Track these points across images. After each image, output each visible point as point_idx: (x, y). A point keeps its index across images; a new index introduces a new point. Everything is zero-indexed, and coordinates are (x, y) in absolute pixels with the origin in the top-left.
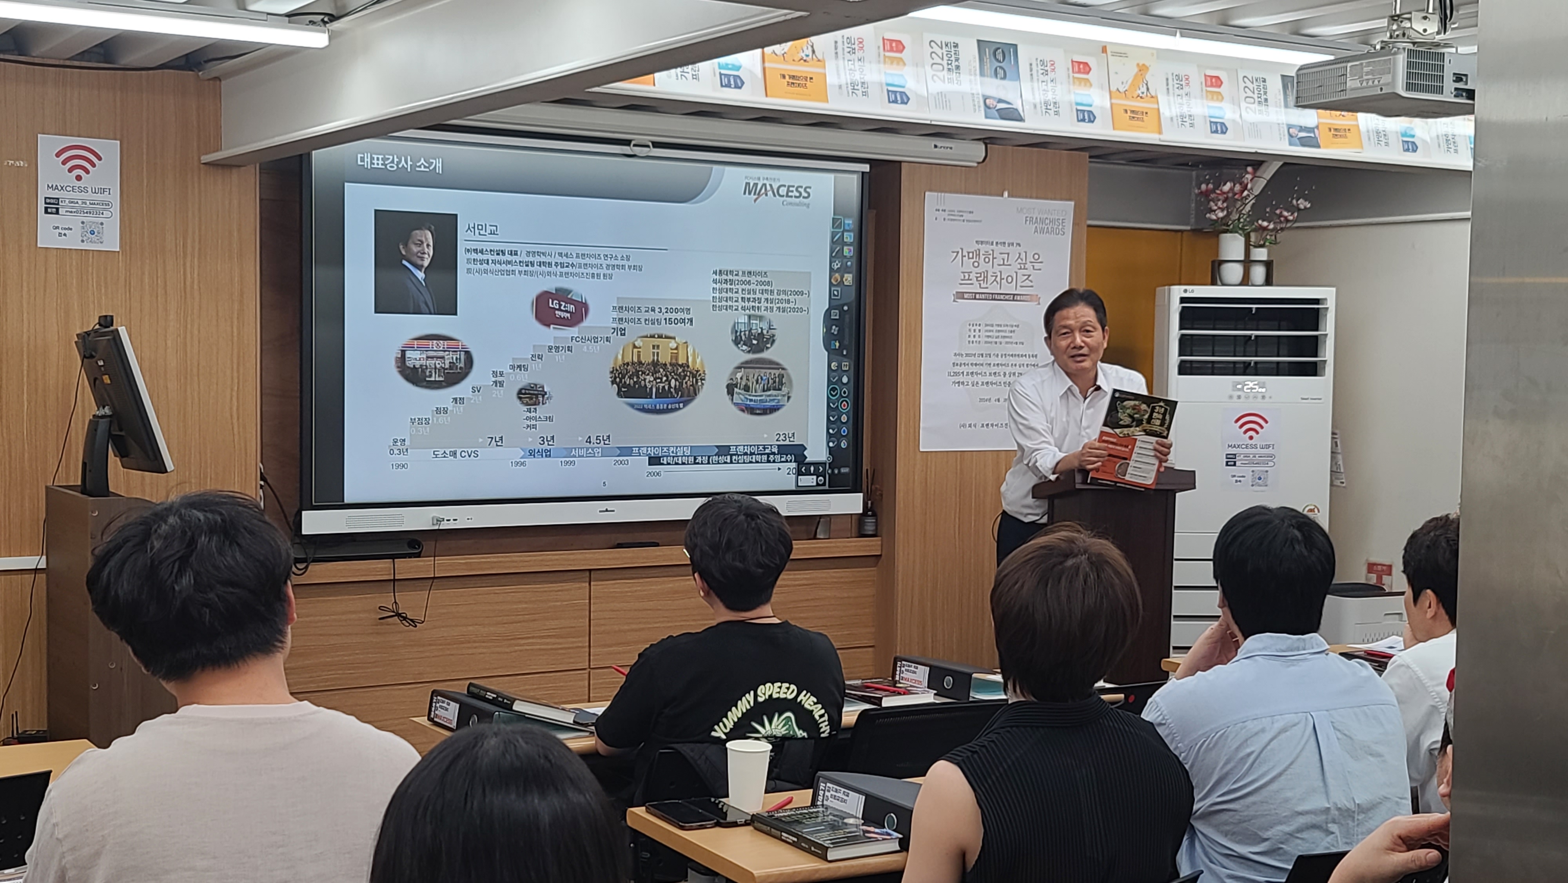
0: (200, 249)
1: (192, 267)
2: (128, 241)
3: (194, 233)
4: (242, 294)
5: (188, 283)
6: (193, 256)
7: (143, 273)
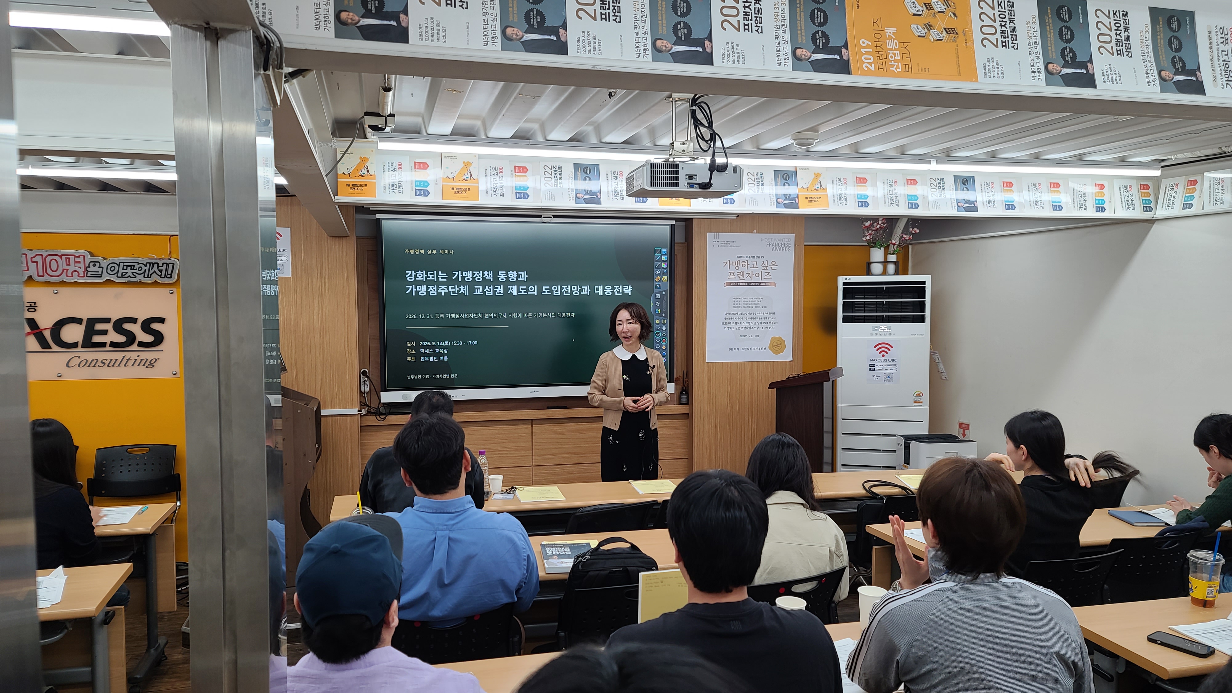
0: (328, 274)
1: (325, 283)
2: (295, 272)
3: (326, 267)
4: (349, 294)
5: (323, 290)
6: (325, 278)
7: (302, 286)
